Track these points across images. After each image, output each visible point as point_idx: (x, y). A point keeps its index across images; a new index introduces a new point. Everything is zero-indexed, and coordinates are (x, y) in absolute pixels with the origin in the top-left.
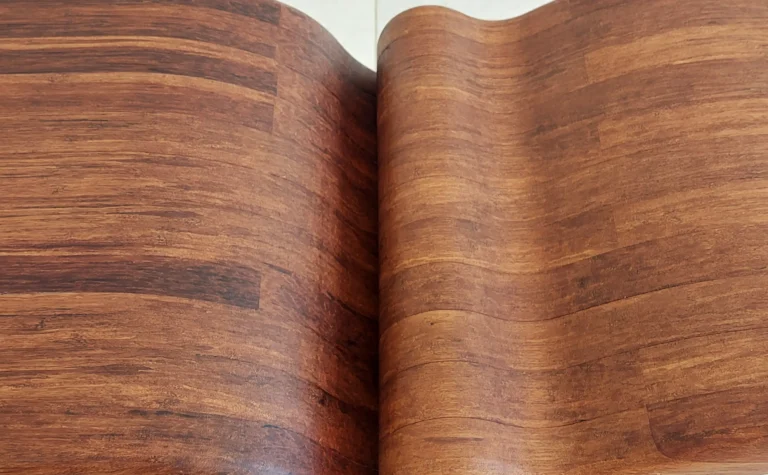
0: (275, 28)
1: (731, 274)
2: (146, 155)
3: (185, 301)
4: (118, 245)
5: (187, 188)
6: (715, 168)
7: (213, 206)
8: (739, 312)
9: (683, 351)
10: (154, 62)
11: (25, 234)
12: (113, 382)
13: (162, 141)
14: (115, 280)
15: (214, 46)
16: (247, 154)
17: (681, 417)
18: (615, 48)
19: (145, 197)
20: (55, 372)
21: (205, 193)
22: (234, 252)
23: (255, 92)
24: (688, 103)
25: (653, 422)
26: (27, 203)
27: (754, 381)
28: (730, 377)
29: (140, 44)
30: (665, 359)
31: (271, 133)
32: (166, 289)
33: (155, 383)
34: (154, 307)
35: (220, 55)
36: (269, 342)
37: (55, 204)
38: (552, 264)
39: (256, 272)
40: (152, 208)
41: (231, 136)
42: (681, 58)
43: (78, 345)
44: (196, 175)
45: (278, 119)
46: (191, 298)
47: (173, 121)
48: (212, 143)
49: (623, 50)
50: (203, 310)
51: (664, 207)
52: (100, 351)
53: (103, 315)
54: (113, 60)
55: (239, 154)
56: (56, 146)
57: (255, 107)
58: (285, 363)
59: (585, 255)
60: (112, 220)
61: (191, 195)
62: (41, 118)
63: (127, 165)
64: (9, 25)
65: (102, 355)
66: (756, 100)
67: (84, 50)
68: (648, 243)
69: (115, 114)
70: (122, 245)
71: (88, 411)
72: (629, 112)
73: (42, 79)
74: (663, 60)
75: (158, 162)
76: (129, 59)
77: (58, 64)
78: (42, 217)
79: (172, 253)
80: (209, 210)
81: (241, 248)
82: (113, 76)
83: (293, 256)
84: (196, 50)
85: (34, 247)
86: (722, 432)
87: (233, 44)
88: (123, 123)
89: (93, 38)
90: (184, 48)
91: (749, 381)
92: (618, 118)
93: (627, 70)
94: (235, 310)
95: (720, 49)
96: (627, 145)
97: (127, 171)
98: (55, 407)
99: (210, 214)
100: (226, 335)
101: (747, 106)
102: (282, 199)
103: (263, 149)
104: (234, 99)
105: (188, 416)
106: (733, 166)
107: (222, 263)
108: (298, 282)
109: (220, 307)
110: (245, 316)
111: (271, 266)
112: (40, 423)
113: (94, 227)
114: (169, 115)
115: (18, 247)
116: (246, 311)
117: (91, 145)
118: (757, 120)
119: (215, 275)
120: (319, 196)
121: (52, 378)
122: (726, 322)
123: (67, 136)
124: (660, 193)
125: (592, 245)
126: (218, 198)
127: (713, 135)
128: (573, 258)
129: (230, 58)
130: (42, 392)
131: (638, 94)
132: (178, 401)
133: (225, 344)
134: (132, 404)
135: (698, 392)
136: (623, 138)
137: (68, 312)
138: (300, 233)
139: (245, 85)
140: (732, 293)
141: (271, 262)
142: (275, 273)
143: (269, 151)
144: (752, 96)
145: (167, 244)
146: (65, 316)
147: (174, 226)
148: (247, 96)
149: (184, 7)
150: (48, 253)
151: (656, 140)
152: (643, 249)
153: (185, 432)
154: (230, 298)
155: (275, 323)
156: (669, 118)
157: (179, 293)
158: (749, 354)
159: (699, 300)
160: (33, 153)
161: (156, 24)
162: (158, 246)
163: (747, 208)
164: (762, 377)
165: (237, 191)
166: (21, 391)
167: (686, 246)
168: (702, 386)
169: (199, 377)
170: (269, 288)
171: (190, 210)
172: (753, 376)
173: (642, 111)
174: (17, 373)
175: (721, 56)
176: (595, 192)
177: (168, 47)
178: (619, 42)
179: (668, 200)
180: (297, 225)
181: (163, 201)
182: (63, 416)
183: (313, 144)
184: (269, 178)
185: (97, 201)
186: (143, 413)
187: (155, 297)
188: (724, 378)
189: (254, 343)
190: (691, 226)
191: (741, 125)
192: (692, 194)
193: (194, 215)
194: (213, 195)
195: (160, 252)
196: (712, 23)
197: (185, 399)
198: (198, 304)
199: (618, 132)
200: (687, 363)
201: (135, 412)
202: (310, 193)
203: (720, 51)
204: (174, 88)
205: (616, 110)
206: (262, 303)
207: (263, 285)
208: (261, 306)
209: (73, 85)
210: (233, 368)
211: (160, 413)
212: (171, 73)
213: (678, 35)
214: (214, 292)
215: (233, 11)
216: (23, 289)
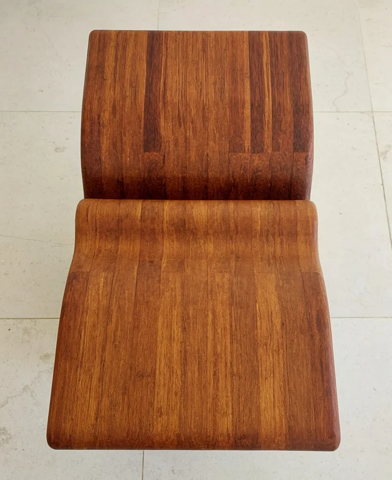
0: (292, 151)
1: (136, 304)
3: (142, 127)
4: (164, 103)
5: (192, 123)
6: (191, 308)
7: (186, 132)
8: (118, 303)
9: (107, 284)
10: (257, 105)
11: (171, 77)
12: (110, 109)
13: (214, 112)
14: (149, 104)
15: (270, 126)
16: (215, 143)
17: (81, 280)
18: (274, 284)
19: (186, 109)
20: (114, 93)
21: (191, 130)
22: (167, 141)
23: (250, 144)
24: (231, 305)
25: (83, 272)
26: (185, 76)
27: (87, 302)
28: (91, 296)
29: (266, 100)
30: (106, 279)
31: (229, 152)
32: (147, 120)
33: (110, 121)
34: (139, 118)
35: (266, 128)
36: (132, 157)
37: (183, 83)
38: (165, 255)
39: (160, 150)
40: (181, 112)
41: (222, 136)
42: (260, 307)
43: (124, 98)
44: (199, 125)
45: (238, 155)
46: (144, 128)
47: (225, 114)
48: (216, 129)
49: (271, 287)
50: (140, 133)
51: (176, 288)
52: (121, 103)
53: (135, 103)
54: (257, 91)
55: (214, 140)
56: (212, 79)
57: (241, 145)
58: (126, 164)
59: (164, 263)
60: (176, 101)
61: (189, 124)
62: (226, 74)
63: (202, 102)
64: (278, 56)
65: (120, 104)
67: (263, 81)
68: (159, 281)
69: (227, 95)
70: (164, 105)
71: (100, 103)
72: (232, 284)
73: (246, 71)
74: (260, 300)
75: (204, 112)
76: (258, 96)
77: (255, 74)
78: (178, 81)
79: (162, 120)
80: (183, 131)
81: (169, 144)
82: (248, 92)
83: (172, 165)
84: (266, 119)
85: (165, 80)
86: (71, 289)
87: (274, 133)
88: (222, 98)
89: (270, 84)
90: (267, 115)
91: (88, 300)
93: (258, 287)
94: (142, 144)
96: (213, 281)
97: (198, 103)
98: (101, 95)
99: (182, 132)
100: (131, 141)
101: (225, 328)
102: (197, 159)
103: (219, 149)
104: (243, 136)
105: (99, 132)
106: (191, 315)
107: (161, 138)
108: (162, 168)
109: (142, 138)
110: (140, 148)
111: (164, 156)
112: (96, 92)
113: (173, 96)
114: (228, 112)
115: (165, 76)
116: (142, 148)
117: (211, 90)
118: (216, 330)
119: (155, 135)
120: (208, 176)
121: (112, 93)
122: (115, 298)
123: (216, 82)
124: (183, 287)
125: (167, 266)
126: (190, 134)
127: (210, 311)
128: (164, 261)
129: (266, 133)
130: (107, 91)
132: (104, 128)
133: (128, 141)
134: (102, 115)
135: (88, 285)
137: (137, 93)
138: (184, 167)
139: (252, 140)
140: (127, 302)
141: (166, 156)
142: (162, 158)
143: (219, 152)
144: (231, 331)
145: (165, 118)
147: (174, 120)
148: (246, 141)
149: (292, 112)
150: (162, 84)
151: (212, 290)
152: (157, 279)
153: (93, 131)
154: (146, 142)
155: (141, 159)
156: (223, 297)
157: (145, 124)
158: (99, 303)
159: (127, 292)
160: (208, 74)
161: (279, 103)
162: (165, 116)
163: (167, 315)
164: (88, 305)
165: (195, 140)
167: (154, 292)
168: (90, 287)
169: (113, 134)
170: (154, 155)
171: (182, 125)
172: (89, 302)
173: (230, 289)
174: (115, 83)
176: (193, 269)
177: (266, 109)
178: (277, 286)
179: (178, 289)
180: (187, 166)
181: (185, 115)
182: (98, 97)
183: (233, 172)
184: (205, 152)
185: (184, 95)
186: (99, 119)
187: (143, 117)
188: (91, 293)
189: (130, 152)
190: (163, 294)
191: (214, 323)
192: (179, 298)
193: (180, 126)
194: (191, 132)
195: (162, 116)
196: (283, 325)
197: (105, 130)
198: (142, 131)
199: (222, 279)
200: (101, 284)
201: (99, 116)
202: (206, 171)
203: (263, 325)
204: (243, 113)
205: (234, 280)
206: (147, 153)
207: (155, 153)
208: (146, 153)
209: (243, 80)
210: (119, 145)
211: (99, 123)
212: (251, 111)
213: (276, 308)
214: (148, 136)
215: (295, 131)
216: (147, 80)
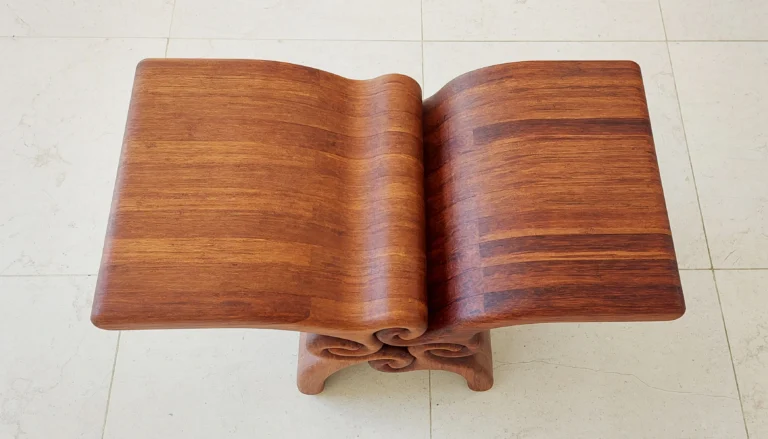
0: (485, 291)
1: (273, 122)
2: (533, 185)
3: (501, 121)
4: (534, 140)
5: (511, 172)
6: (263, 173)
7: (499, 167)
9: (302, 99)
10: (544, 242)
11: (575, 145)
12: (521, 86)
13: (528, 194)
15: (515, 261)
16: (488, 200)
18: (293, 262)
19: (528, 163)
20: (543, 88)
21: (503, 172)
22: (487, 149)
23: (489, 240)
24: (265, 213)
25: (318, 80)
26: (578, 159)
29: (553, 254)
30: (309, 98)
31: (479, 219)
32: (510, 124)
33: (506, 88)
35: (511, 256)
36: (467, 119)
37: (567, 158)
38: (345, 160)
39: (477, 145)
40: (524, 158)
42: (260, 243)
43: (538, 98)
44: (508, 180)
45: (477, 230)
46: (500, 123)
47: (525, 207)
48: (505, 199)
49: (289, 258)
51: (292, 160)
52: (529, 96)
53: (532, 110)
54: (566, 243)
55: (492, 199)
56: (576, 189)
57: (489, 230)
59: (331, 155)
60: (540, 152)
61: (509, 169)
62: (589, 206)
63: (540, 179)
64: (628, 269)
66: (231, 208)
68: (303, 147)
69: (554, 207)
71: (527, 75)
72: (294, 217)
73: (597, 230)
74: (270, 244)
75: (527, 182)
76: (558, 243)
78: (569, 152)
79: (511, 140)
80: (500, 164)
81: (484, 152)
83: (463, 161)
84: (524, 255)
85: (569, 139)
87: (506, 267)
88: (549, 202)
90: (531, 255)
92: (301, 216)
93: (290, 244)
94: (482, 125)
95: (237, 245)
96: (300, 199)
97: (539, 176)
98: (539, 76)
99: (499, 162)
100: (484, 114)
101: (236, 204)
103: (482, 207)
104: (499, 230)
105: (492, 80)
106: (255, 172)
107: (490, 142)
109: (488, 124)
110: (478, 124)
111: (471, 151)
113: (546, 148)
114: (529, 209)
116: (478, 126)
117: (561, 189)
118: (234, 196)
119: (492, 136)
121: (543, 86)
122: (282, 104)
123: (573, 194)
124: (291, 167)
125: (326, 158)
126: (498, 171)
127: (258, 191)
128: (335, 157)
129: (506, 256)
130: (546, 81)
131: (288, 226)
132: (497, 84)
133: (483, 110)
134: (512, 79)
136: (301, 203)
137: (545, 111)
139: (495, 242)
141: (470, 153)
142: (468, 149)
144: (231, 211)
145: (514, 143)
146: (546, 109)
147: (513, 152)
148: (492, 235)
150: (561, 136)
151: (286, 195)
152: (306, 145)
154: (485, 129)
155: (466, 128)
156: (277, 205)
157: (504, 124)
158: (277, 90)
159: (289, 115)
160: (586, 185)
161: (548, 270)
162: (517, 142)
163: (256, 149)
165: (490, 179)
166: (553, 82)
167: (287, 139)
168: (298, 83)
169: (491, 95)
170: (470, 141)
171: (508, 162)
173: (288, 215)
174: (558, 88)
175: (238, 239)
176: (321, 183)
178: (289, 265)
179: (289, 163)
180: (462, 178)
181: (520, 163)
184: (476, 193)
185: (548, 159)
189: (473, 116)
190: (283, 147)
191: (243, 194)
192: (278, 162)
193: (506, 160)
195: (516, 139)
196: (235, 264)
197: (494, 86)
198: (497, 121)
199: (303, 209)
200: (301, 94)
201: (511, 77)
203: (236, 243)
204: (529, 227)
205: (301, 221)
206: (472, 133)
207: (473, 141)
208: (472, 131)
209: (581, 226)
210: (479, 103)
213: (257, 258)
214: (491, 129)
216: (567, 120)
